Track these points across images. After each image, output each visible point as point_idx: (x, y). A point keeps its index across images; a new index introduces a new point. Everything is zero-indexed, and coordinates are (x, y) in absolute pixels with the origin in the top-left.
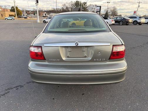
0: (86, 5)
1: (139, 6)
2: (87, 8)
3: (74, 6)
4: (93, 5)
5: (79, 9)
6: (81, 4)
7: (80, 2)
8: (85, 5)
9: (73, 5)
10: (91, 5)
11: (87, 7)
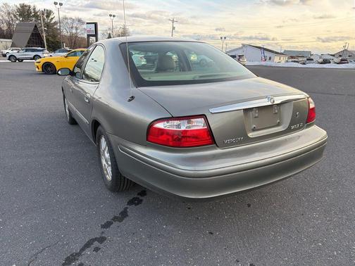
0: (51, 17)
1: (174, 28)
2: (57, 26)
3: (15, 16)
4: (71, 19)
5: (36, 26)
6: (36, 13)
7: (34, 9)
8: (48, 16)
9: (12, 16)
10: (66, 18)
11: (56, 23)
